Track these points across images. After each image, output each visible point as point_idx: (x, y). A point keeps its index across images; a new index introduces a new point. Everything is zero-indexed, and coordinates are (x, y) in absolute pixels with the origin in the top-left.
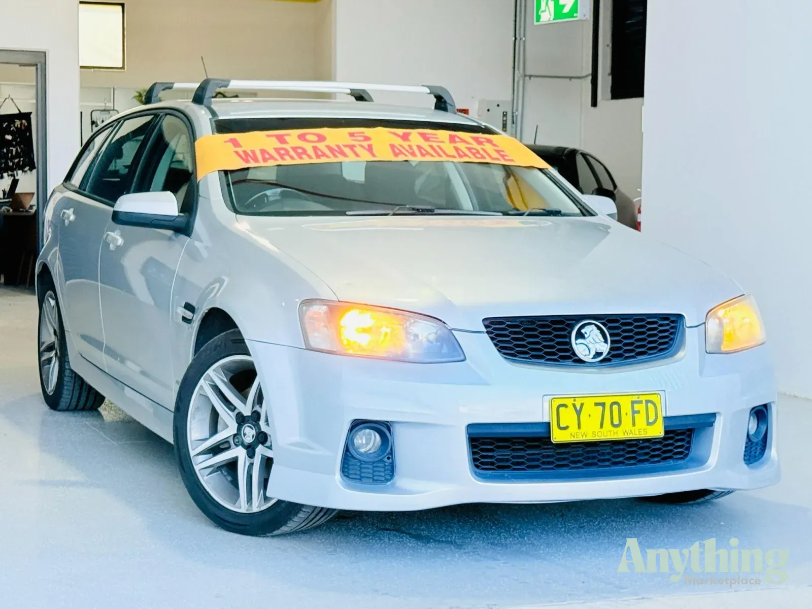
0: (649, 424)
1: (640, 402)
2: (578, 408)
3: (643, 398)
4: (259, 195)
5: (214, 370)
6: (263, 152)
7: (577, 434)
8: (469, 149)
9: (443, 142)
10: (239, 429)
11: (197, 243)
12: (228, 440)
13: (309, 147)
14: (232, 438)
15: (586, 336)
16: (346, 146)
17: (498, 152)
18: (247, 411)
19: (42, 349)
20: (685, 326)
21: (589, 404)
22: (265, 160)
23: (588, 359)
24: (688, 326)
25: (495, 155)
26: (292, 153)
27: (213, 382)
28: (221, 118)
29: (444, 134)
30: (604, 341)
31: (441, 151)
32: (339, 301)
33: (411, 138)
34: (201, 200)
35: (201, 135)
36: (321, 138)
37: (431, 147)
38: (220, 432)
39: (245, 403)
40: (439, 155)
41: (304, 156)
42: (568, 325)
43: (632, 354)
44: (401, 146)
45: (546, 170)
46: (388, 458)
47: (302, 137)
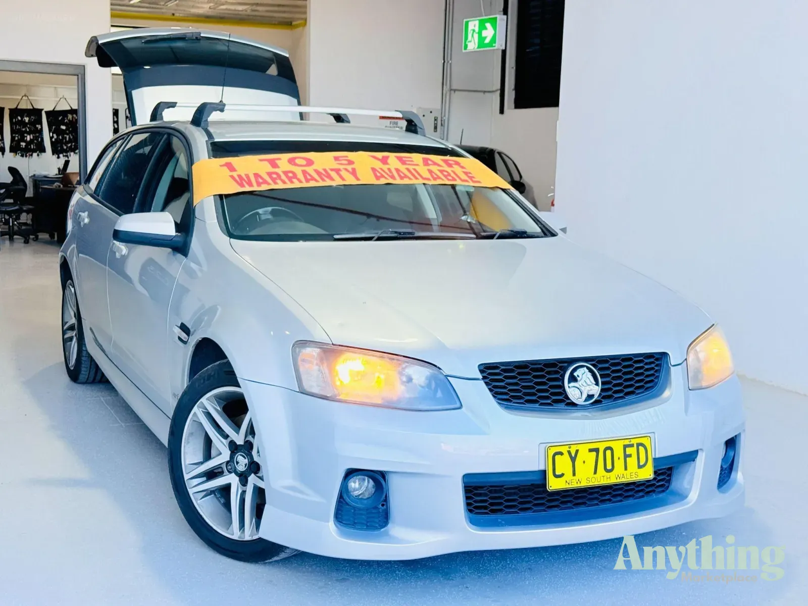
0: (640, 467)
1: (632, 446)
2: (573, 455)
3: (634, 442)
4: (251, 213)
5: (207, 399)
6: (257, 176)
7: (572, 481)
8: (441, 171)
9: (417, 165)
10: (232, 457)
11: (193, 265)
12: (222, 466)
13: (298, 171)
14: (225, 464)
15: (579, 379)
16: (332, 170)
17: (466, 173)
18: (240, 440)
19: (65, 327)
20: (670, 365)
21: (583, 450)
22: (259, 184)
23: (581, 402)
24: (673, 364)
25: (464, 177)
26: (283, 177)
27: (206, 409)
28: (216, 140)
29: (417, 157)
30: (595, 383)
31: (416, 174)
32: (333, 344)
33: (389, 161)
34: (197, 222)
35: (199, 159)
36: (310, 162)
37: (408, 170)
38: (214, 458)
39: (238, 432)
40: (416, 178)
41: (294, 180)
42: (561, 368)
43: (621, 395)
44: (381, 169)
45: (508, 191)
46: (383, 505)
47: (291, 161)
